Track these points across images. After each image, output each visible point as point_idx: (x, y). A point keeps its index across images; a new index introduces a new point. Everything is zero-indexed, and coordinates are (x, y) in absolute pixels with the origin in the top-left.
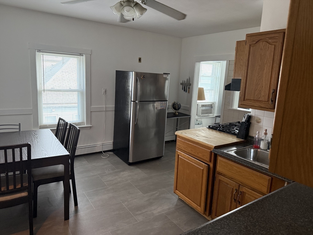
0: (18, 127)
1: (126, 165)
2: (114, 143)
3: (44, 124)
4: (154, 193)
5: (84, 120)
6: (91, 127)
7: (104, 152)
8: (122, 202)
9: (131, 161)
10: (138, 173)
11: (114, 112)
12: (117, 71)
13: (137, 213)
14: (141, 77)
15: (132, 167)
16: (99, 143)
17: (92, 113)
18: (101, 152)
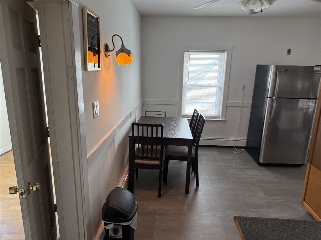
0: (164, 114)
1: (256, 165)
2: (248, 141)
3: (185, 114)
4: (278, 198)
5: (219, 114)
6: (225, 121)
7: (237, 147)
8: (240, 196)
9: (261, 161)
10: (267, 175)
11: (250, 109)
12: (258, 66)
13: (251, 210)
14: (282, 71)
15: (261, 168)
16: (232, 138)
17: (228, 108)
18: (233, 147)
